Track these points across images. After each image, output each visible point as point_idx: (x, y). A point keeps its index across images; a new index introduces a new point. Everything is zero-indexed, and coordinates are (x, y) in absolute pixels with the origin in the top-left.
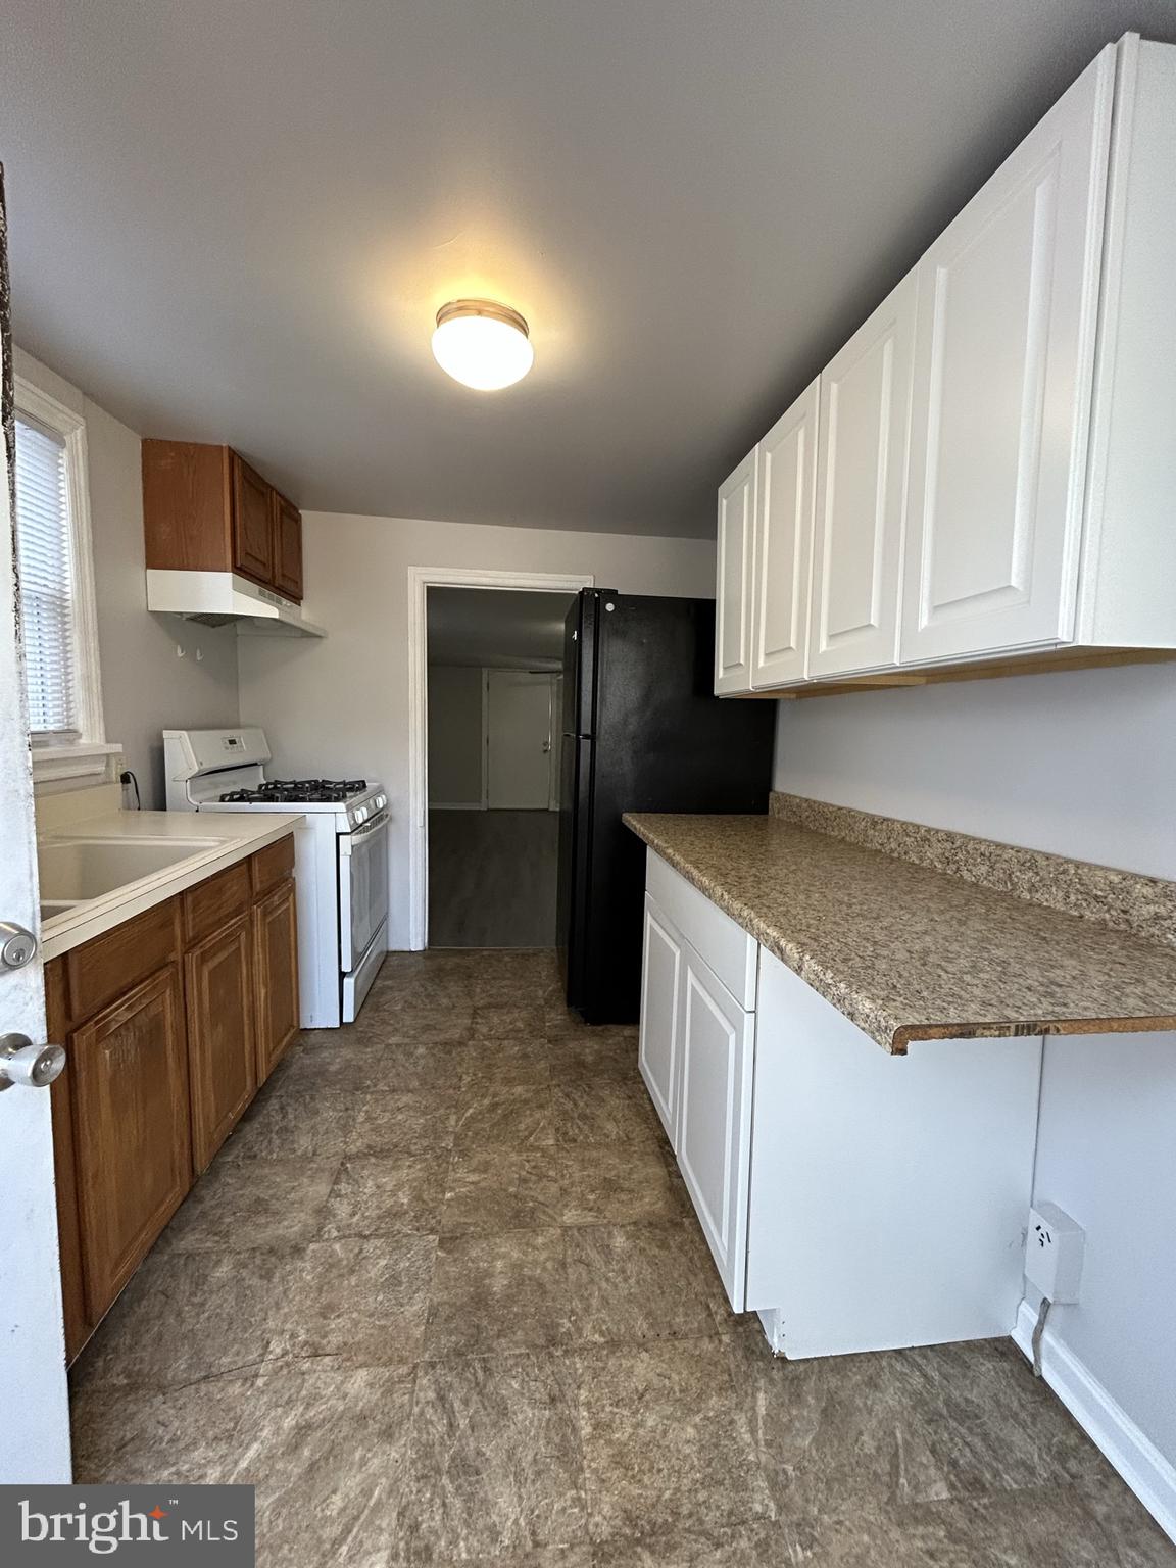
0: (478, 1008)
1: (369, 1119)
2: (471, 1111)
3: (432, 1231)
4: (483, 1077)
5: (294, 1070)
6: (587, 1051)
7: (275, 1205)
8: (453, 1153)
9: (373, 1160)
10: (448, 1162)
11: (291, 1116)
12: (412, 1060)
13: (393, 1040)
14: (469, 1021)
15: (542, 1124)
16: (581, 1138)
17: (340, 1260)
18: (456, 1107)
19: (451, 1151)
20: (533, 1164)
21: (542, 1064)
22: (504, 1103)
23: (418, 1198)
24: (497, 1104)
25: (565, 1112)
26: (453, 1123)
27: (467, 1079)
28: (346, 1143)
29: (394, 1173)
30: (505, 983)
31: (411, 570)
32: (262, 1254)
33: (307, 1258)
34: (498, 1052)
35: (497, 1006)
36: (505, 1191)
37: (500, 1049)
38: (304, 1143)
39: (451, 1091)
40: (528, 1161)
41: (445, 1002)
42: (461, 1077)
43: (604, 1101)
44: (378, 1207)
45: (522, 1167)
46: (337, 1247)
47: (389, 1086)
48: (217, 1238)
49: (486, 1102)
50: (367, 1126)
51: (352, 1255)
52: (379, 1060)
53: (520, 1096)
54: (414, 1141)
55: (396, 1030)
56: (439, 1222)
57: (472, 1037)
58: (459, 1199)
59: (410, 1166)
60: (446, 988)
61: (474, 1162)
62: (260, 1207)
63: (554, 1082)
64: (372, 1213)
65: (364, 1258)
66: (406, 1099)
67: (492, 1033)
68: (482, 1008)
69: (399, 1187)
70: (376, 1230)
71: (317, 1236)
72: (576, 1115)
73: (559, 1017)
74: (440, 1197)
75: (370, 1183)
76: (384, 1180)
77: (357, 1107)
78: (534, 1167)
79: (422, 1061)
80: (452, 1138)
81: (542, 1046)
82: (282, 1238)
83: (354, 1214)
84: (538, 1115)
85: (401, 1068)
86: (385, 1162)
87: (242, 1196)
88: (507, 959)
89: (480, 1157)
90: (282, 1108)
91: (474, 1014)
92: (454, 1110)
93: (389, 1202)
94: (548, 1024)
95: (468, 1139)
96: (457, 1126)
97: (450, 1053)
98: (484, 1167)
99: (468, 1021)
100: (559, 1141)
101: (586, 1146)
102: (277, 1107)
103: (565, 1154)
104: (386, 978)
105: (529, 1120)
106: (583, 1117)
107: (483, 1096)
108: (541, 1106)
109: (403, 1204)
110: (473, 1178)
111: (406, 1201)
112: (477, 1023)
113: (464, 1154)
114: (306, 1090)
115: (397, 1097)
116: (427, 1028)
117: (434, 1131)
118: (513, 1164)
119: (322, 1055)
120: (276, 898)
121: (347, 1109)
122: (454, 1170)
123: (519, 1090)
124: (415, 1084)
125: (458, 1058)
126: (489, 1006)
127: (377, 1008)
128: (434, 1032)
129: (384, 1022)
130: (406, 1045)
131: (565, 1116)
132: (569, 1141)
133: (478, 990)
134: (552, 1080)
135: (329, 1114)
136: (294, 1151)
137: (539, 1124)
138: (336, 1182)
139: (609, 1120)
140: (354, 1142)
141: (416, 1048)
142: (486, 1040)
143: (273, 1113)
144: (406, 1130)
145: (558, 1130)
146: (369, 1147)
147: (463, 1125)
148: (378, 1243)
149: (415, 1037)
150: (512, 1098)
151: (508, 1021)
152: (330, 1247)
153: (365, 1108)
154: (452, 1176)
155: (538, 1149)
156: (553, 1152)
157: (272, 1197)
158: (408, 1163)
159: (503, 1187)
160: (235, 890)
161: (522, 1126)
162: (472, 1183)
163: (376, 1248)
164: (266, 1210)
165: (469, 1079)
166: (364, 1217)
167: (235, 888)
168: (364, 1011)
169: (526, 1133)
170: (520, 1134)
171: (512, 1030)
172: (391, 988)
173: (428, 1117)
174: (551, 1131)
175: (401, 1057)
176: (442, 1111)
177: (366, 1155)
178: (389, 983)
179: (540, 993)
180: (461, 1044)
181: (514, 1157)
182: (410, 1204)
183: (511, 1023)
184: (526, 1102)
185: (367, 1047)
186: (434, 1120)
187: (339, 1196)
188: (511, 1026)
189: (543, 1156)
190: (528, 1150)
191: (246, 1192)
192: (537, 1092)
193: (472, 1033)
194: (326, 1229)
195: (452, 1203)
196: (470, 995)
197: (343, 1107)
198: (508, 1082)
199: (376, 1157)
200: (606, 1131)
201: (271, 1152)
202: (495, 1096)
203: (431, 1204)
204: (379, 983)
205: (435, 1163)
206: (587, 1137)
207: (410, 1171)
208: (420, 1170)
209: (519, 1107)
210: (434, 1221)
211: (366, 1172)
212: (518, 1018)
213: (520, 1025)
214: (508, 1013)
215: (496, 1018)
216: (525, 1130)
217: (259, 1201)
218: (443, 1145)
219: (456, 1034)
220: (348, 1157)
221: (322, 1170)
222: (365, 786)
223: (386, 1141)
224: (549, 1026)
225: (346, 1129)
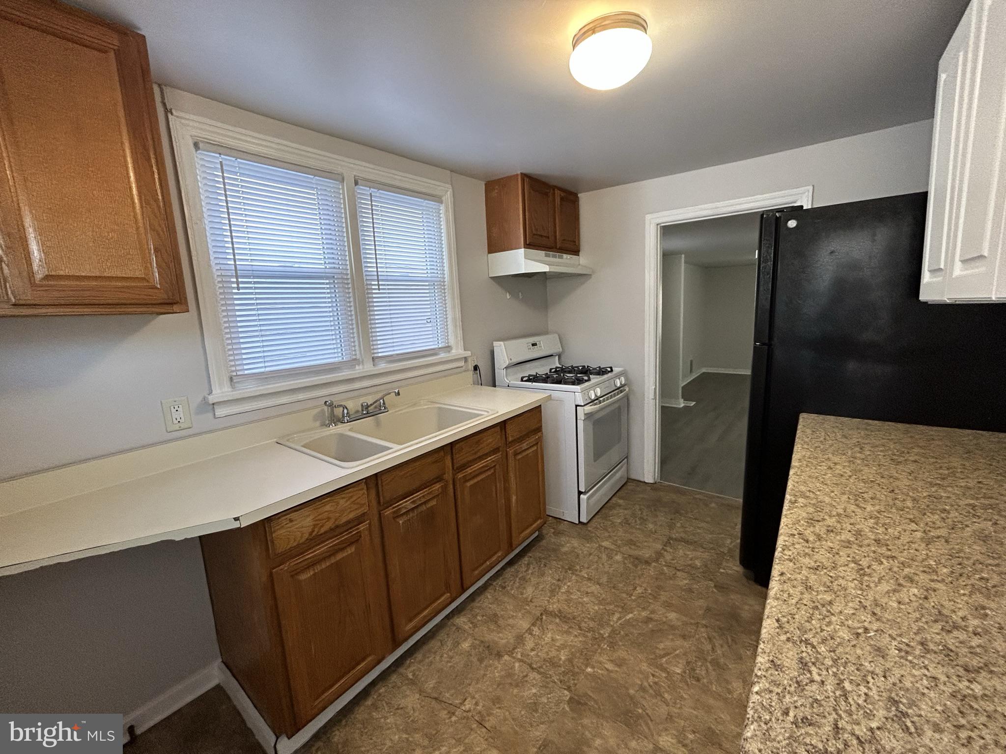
0: (672, 539)
1: (568, 592)
2: (631, 616)
3: (569, 689)
4: (650, 594)
5: (544, 543)
6: (746, 607)
7: (501, 622)
8: (605, 641)
9: (558, 620)
10: (599, 645)
11: (530, 571)
12: (609, 562)
13: (605, 544)
14: (661, 548)
15: (678, 652)
16: (705, 681)
17: (515, 674)
18: (623, 608)
19: (605, 638)
20: (656, 680)
21: (701, 603)
22: (657, 621)
23: (570, 660)
24: (651, 619)
25: (701, 651)
26: (615, 618)
27: (639, 590)
28: (549, 601)
29: (565, 635)
30: (703, 525)
31: (648, 217)
32: (484, 646)
33: (502, 662)
34: (671, 579)
35: (687, 542)
36: (627, 689)
37: (674, 577)
38: (529, 591)
39: (624, 595)
40: (653, 675)
41: (651, 526)
42: (636, 588)
43: (741, 658)
44: (547, 653)
45: (647, 678)
46: (517, 665)
47: (588, 575)
48: (471, 626)
49: (644, 614)
50: (565, 597)
51: (522, 675)
52: (590, 554)
53: (671, 620)
54: (585, 620)
55: (610, 536)
56: (576, 685)
57: (657, 560)
58: (594, 677)
59: (576, 636)
60: (657, 516)
61: (615, 655)
62: (494, 619)
63: (704, 622)
64: (542, 655)
65: (526, 681)
66: (594, 588)
67: (673, 562)
68: (676, 540)
69: (564, 646)
70: (539, 667)
71: (511, 653)
72: (710, 658)
73: (735, 568)
74: (583, 668)
75: (549, 635)
76: (558, 637)
77: (565, 581)
78: (656, 683)
79: (616, 565)
80: (609, 629)
81: (708, 587)
82: (496, 643)
83: (532, 650)
84: (679, 642)
85: (600, 565)
86: (563, 626)
87: (490, 608)
88: (713, 505)
89: (621, 653)
90: (528, 564)
91: (667, 543)
92: (620, 610)
93: (553, 653)
94: (722, 571)
95: (619, 636)
96: (617, 622)
97: (636, 566)
98: (620, 663)
99: (659, 546)
100: (685, 672)
101: (706, 690)
102: (526, 562)
103: (686, 687)
104: (621, 498)
105: (668, 643)
106: (715, 663)
107: (644, 609)
108: (684, 637)
109: (560, 659)
110: (610, 666)
111: (563, 658)
112: (666, 551)
113: (612, 645)
114: (544, 558)
115: (589, 584)
116: (631, 543)
117: (600, 620)
118: (641, 672)
119: (562, 539)
120: (525, 444)
121: (559, 580)
122: (600, 654)
123: (672, 616)
124: (604, 579)
125: (640, 573)
126: (682, 540)
127: (606, 517)
128: (633, 547)
129: (605, 529)
130: (612, 550)
131: (701, 656)
132: (693, 677)
133: (678, 525)
134: (703, 619)
135: (549, 578)
136: (522, 594)
137: (676, 650)
138: (534, 625)
139: (738, 678)
140: (553, 603)
141: (616, 554)
142: (665, 566)
143: (523, 565)
144: (584, 610)
145: (688, 663)
146: (560, 611)
147: (620, 624)
148: (538, 677)
149: (619, 547)
150: (664, 619)
151: (690, 556)
152: (514, 663)
153: (569, 584)
154: (597, 657)
155: (664, 670)
156: (675, 679)
157: (502, 616)
158: (576, 633)
159: (626, 685)
160: (491, 441)
161: (661, 646)
162: (608, 670)
163: (534, 679)
164: (496, 623)
165: (640, 591)
166: (537, 655)
167: (490, 440)
168: (597, 516)
169: (662, 653)
170: (657, 651)
171: (690, 565)
172: (620, 506)
173: (601, 607)
174: (683, 662)
175: (604, 557)
176: (611, 607)
177: (556, 616)
178: (621, 502)
179: (729, 541)
180: (647, 563)
181: (644, 666)
182: (564, 662)
183: (691, 560)
184: (673, 628)
185: (588, 543)
186: (604, 611)
187: (531, 634)
188: (690, 562)
189: (666, 678)
190: (657, 668)
191: (493, 606)
192: (685, 624)
193: (659, 555)
194: (516, 651)
195: (589, 677)
196: (671, 527)
197: (557, 577)
198: (668, 605)
199: (561, 619)
200: (730, 687)
201: (512, 589)
202: (653, 612)
203: (576, 670)
204: (614, 500)
205: (591, 642)
206: (711, 683)
207: (575, 640)
208: (580, 641)
209: (666, 630)
210: (572, 682)
211: (550, 627)
212: (699, 558)
213: (698, 563)
214: (694, 550)
215: (681, 551)
216: (663, 649)
217: (495, 615)
218: (602, 632)
219: (646, 554)
220: (546, 612)
221: (530, 613)
222: (612, 371)
223: (571, 611)
224: (721, 573)
225: (553, 592)
